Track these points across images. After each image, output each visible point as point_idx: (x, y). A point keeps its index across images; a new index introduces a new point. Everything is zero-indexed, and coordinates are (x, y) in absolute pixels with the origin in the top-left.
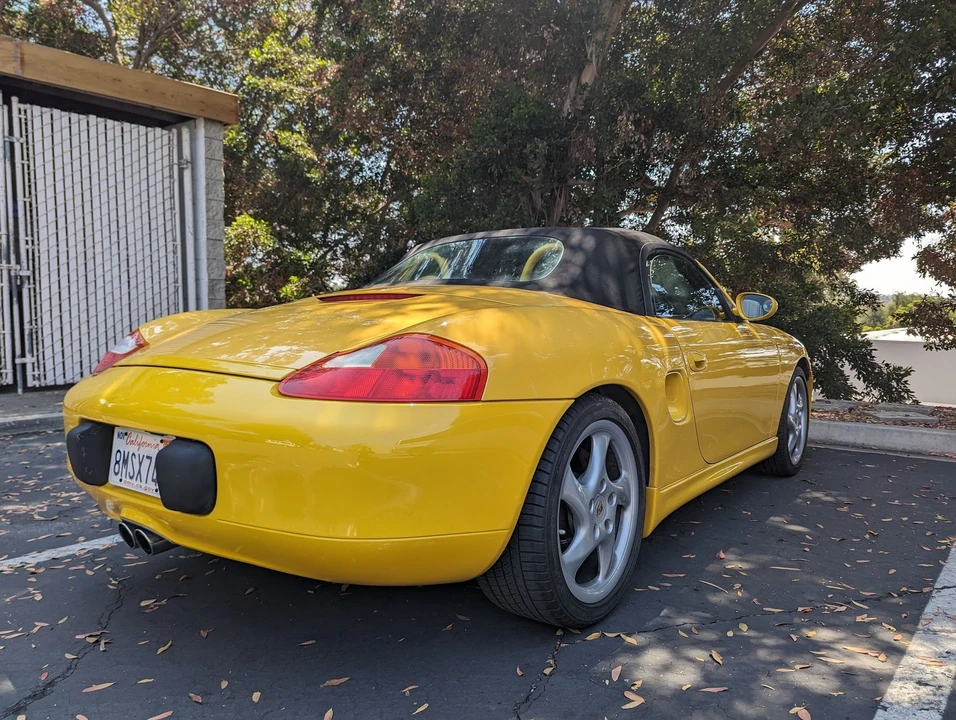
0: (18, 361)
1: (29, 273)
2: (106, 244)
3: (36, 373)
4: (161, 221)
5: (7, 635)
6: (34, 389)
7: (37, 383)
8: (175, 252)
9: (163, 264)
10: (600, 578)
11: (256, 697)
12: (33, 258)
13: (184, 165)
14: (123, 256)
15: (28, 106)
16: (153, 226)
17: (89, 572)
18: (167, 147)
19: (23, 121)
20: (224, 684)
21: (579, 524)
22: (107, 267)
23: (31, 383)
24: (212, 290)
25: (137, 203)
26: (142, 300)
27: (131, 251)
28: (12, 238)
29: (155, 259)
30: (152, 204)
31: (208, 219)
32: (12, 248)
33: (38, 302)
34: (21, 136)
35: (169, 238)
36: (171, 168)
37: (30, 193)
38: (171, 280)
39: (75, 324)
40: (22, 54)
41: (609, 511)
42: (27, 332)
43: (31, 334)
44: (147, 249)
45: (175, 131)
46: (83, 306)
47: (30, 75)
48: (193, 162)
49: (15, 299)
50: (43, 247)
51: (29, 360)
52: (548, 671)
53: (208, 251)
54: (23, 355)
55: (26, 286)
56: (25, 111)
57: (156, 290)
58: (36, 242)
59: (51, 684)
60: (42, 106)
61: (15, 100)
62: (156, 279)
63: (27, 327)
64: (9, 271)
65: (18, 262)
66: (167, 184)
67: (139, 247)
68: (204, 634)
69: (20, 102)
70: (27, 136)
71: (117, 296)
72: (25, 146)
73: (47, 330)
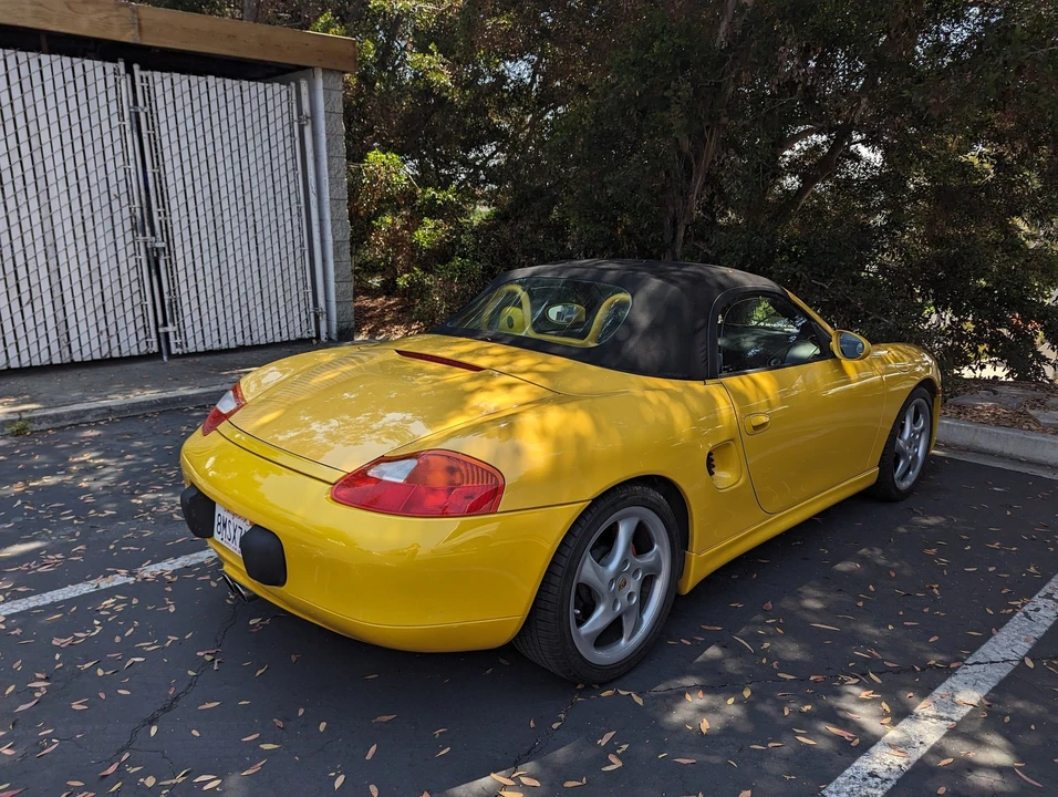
0: (161, 330)
1: (164, 245)
2: (234, 212)
3: (179, 341)
4: (284, 184)
5: (148, 646)
6: (177, 356)
7: (179, 351)
8: (299, 215)
9: (289, 228)
10: (623, 641)
11: (323, 726)
12: (166, 229)
13: (304, 120)
14: (251, 223)
15: (149, 73)
16: (278, 189)
17: (214, 584)
18: (286, 103)
19: (146, 89)
20: (301, 712)
21: (600, 602)
22: (236, 235)
23: (174, 350)
24: (337, 252)
25: (260, 166)
26: (270, 267)
27: (258, 217)
28: (145, 210)
29: (281, 223)
30: (275, 166)
31: (330, 178)
32: (146, 220)
33: (175, 273)
34: (145, 105)
35: (293, 201)
36: (291, 127)
37: (158, 164)
38: (297, 244)
39: (210, 292)
40: (139, 20)
41: (634, 585)
42: (167, 302)
43: (171, 304)
44: (273, 214)
45: (293, 84)
46: (216, 275)
47: (149, 41)
48: (313, 117)
49: (153, 271)
50: (175, 218)
51: (170, 328)
52: (555, 726)
53: (332, 212)
54: (165, 324)
55: (162, 257)
56: (147, 78)
57: (284, 255)
58: (168, 213)
59: (176, 699)
60: (162, 71)
61: (136, 67)
62: (283, 244)
63: (166, 297)
64: (146, 243)
65: (153, 234)
66: (288, 144)
67: (265, 212)
68: (294, 658)
69: (141, 69)
70: (150, 105)
71: (247, 263)
72: (149, 115)
73: (185, 300)
